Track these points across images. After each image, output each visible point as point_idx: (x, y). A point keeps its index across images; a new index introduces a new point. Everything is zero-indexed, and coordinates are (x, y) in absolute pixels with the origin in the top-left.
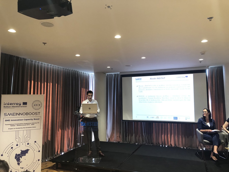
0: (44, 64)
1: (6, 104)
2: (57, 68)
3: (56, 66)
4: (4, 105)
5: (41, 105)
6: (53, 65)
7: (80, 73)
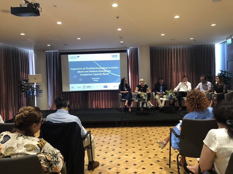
7: (20, 50)
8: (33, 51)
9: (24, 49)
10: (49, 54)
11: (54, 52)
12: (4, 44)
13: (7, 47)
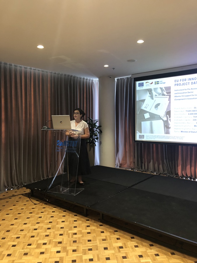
0: (20, 67)
2: (41, 72)
3: (39, 69)
6: (35, 68)
7: (79, 79)
8: (98, 79)
13: (56, 75)
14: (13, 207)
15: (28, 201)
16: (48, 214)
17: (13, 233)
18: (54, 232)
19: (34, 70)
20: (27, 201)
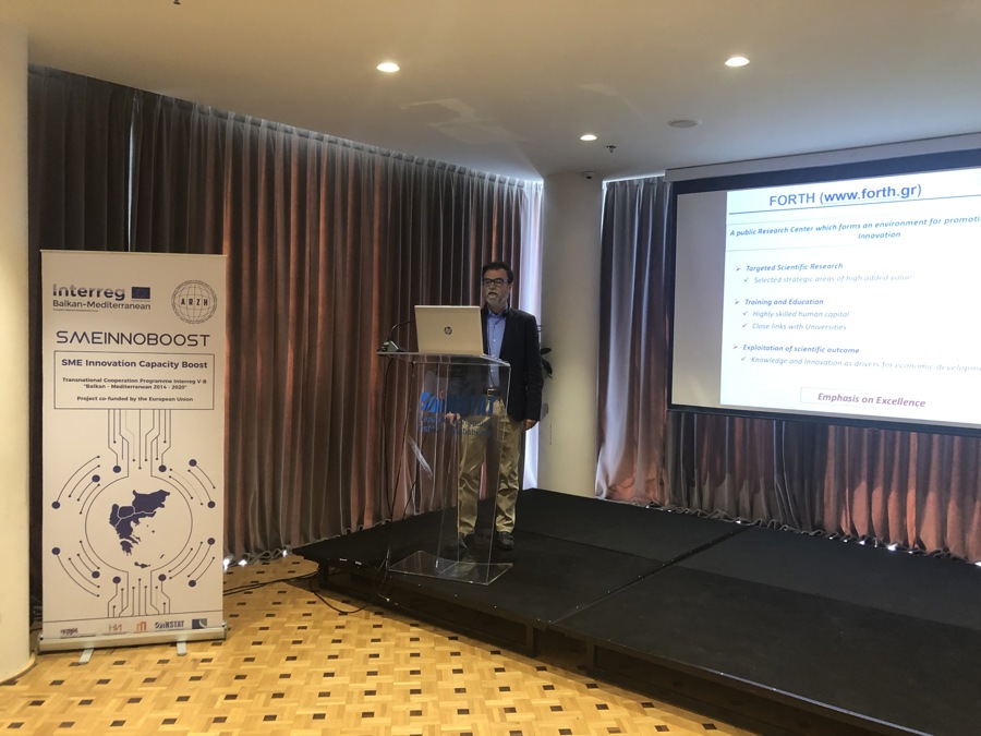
0: (286, 131)
1: (64, 292)
2: (352, 152)
3: (347, 141)
4: (55, 294)
5: (211, 303)
6: (333, 138)
7: (476, 179)
8: (541, 182)
9: (498, 176)
10: (625, 196)
11: (647, 182)
12: (385, 151)
13: (402, 163)
14: (267, 622)
15: (314, 603)
16: (397, 646)
17: (299, 702)
18: (436, 704)
19: (330, 142)
20: (309, 603)
